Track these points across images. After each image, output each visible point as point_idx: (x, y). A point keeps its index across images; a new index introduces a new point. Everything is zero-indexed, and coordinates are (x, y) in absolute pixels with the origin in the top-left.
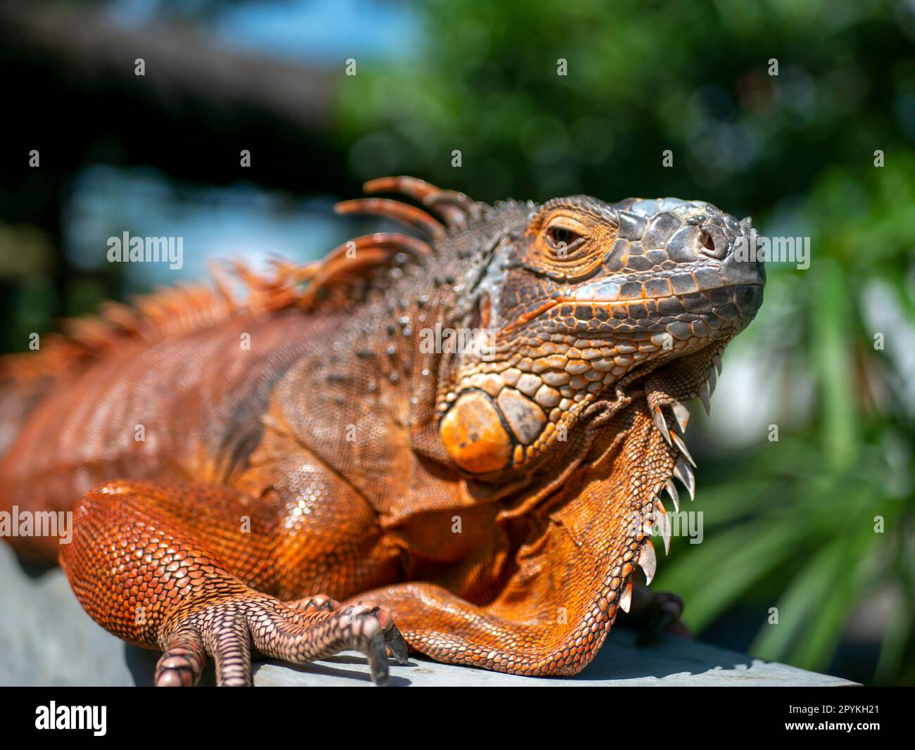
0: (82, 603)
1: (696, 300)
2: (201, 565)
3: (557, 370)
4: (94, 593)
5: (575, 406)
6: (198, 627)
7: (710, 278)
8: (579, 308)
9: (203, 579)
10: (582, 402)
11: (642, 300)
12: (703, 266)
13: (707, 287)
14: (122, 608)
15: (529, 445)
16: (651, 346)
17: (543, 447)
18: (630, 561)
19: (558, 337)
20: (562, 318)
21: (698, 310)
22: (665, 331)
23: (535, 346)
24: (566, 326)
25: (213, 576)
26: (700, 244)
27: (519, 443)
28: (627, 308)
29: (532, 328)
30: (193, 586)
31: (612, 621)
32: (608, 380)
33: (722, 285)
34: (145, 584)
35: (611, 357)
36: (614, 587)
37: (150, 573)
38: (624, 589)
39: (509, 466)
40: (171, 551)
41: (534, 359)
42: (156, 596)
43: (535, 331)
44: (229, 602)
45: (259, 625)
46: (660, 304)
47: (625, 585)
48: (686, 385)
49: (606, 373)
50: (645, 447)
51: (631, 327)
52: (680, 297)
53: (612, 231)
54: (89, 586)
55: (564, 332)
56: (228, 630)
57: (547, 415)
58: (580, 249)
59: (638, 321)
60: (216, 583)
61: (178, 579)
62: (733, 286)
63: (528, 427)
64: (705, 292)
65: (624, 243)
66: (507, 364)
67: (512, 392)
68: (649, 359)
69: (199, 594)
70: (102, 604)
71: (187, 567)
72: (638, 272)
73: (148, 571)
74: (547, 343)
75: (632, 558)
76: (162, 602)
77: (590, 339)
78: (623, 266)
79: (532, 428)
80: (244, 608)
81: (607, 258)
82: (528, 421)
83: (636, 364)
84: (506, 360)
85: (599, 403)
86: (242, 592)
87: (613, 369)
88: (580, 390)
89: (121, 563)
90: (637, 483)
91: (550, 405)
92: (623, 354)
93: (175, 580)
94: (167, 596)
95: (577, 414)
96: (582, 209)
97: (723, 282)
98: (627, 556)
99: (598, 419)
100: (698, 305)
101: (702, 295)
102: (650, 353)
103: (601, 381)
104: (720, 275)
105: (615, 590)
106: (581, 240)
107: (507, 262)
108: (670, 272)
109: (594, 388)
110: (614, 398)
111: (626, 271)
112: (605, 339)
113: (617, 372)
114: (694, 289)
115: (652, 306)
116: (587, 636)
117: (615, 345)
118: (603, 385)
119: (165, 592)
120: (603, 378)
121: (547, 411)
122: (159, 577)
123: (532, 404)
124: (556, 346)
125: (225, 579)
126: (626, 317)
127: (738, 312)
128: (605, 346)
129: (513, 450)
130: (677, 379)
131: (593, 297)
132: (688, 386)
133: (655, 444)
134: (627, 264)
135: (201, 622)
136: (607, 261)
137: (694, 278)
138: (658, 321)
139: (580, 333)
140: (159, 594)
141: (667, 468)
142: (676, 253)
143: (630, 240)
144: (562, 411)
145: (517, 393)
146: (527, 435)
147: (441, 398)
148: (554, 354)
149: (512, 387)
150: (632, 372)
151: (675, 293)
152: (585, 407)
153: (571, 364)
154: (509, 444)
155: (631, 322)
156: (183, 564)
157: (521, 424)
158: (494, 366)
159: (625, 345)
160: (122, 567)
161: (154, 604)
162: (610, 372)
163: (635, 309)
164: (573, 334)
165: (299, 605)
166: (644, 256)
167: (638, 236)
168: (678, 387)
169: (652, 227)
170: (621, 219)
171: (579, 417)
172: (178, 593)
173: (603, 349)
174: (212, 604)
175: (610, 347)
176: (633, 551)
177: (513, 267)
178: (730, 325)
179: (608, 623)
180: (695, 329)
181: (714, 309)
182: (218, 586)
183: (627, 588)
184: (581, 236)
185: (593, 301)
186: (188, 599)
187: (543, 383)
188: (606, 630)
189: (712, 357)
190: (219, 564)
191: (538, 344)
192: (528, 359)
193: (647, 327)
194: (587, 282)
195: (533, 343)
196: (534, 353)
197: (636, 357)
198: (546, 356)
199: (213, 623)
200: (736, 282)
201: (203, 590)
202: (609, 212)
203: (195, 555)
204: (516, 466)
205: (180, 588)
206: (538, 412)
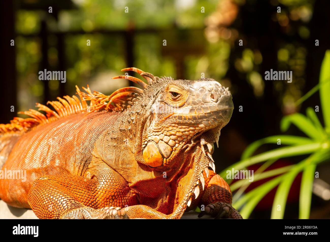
0: (36, 214)
1: (210, 114)
2: (70, 200)
3: (174, 135)
4: (39, 210)
5: (180, 146)
6: (69, 217)
7: (213, 108)
8: (179, 116)
9: (71, 204)
10: (182, 145)
11: (195, 114)
12: (211, 104)
13: (212, 111)
14: (48, 214)
15: (167, 158)
16: (199, 128)
17: (171, 159)
18: (191, 192)
19: (173, 125)
20: (174, 119)
21: (211, 117)
22: (202, 124)
23: (168, 128)
24: (175, 121)
25: (74, 203)
26: (211, 98)
27: (165, 158)
28: (191, 117)
29: (166, 122)
30: (68, 206)
31: (185, 209)
32: (189, 138)
33: (217, 110)
34: (54, 206)
35: (189, 131)
36: (186, 199)
37: (55, 203)
38: (189, 200)
39: (162, 165)
40: (61, 196)
41: (167, 131)
42: (57, 209)
43: (167, 123)
44: (78, 209)
45: (86, 215)
46: (200, 116)
47: (189, 199)
48: (212, 138)
49: (188, 135)
50: (200, 158)
51: (193, 122)
52: (205, 114)
53: (187, 93)
54: (38, 209)
55: (175, 123)
56: (77, 216)
57: (172, 149)
58: (179, 98)
59: (194, 121)
60: (74, 205)
61: (63, 204)
62: (220, 110)
63: (167, 153)
64: (212, 112)
65: (190, 96)
66: (160, 133)
67: (162, 141)
68: (200, 131)
69: (69, 208)
70: (42, 213)
71: (66, 200)
72: (194, 106)
73: (54, 202)
74: (171, 126)
75: (192, 191)
76: (59, 211)
77: (182, 126)
78: (190, 104)
79: (168, 153)
80: (82, 210)
81: (186, 101)
82: (167, 151)
83: (196, 133)
84: (160, 131)
85: (186, 145)
86: (83, 207)
87: (190, 134)
88: (181, 141)
89: (46, 200)
90: (196, 169)
91: (173, 146)
92: (192, 130)
93: (62, 204)
94: (60, 209)
95: (180, 149)
96: (179, 86)
97: (217, 109)
98: (191, 190)
99: (186, 150)
100: (210, 116)
101: (211, 113)
102: (200, 130)
103: (187, 138)
104: (216, 107)
105: (186, 200)
106: (179, 95)
107: (160, 100)
108: (203, 106)
109: (185, 140)
110: (191, 143)
111: (191, 105)
112: (187, 126)
113: (191, 135)
114: (209, 111)
115: (198, 116)
116: (177, 213)
117: (189, 127)
118: (188, 139)
119: (60, 208)
120: (187, 137)
121: (172, 147)
122: (58, 204)
123: (168, 145)
124: (173, 127)
125: (77, 203)
126: (191, 119)
127: (223, 117)
128: (186, 128)
129: (163, 160)
130: (210, 136)
131: (182, 113)
132: (213, 138)
133: (203, 157)
134: (191, 103)
135: (70, 215)
136: (186, 102)
137: (209, 108)
138: (200, 121)
139: (179, 124)
140: (58, 209)
141: (207, 164)
142: (204, 100)
143: (192, 96)
144: (176, 147)
145: (163, 142)
146: (167, 155)
147: (143, 143)
148: (173, 130)
149: (162, 140)
150: (196, 135)
151: (204, 112)
152: (183, 146)
153: (178, 133)
154: (162, 158)
155: (193, 121)
156: (65, 199)
157: (165, 152)
158: (157, 133)
159: (192, 127)
160: (47, 202)
161: (57, 212)
162: (189, 135)
163: (193, 117)
164: (178, 124)
165: (100, 210)
166: (196, 101)
167: (194, 95)
168: (210, 138)
169: (198, 92)
170: (189, 89)
171: (181, 149)
172: (64, 208)
173: (186, 129)
174: (73, 210)
175: (188, 128)
176: (192, 189)
177: (162, 102)
178: (221, 121)
179: (184, 209)
180: (210, 123)
181: (215, 117)
182: (75, 205)
183: (190, 200)
184: (179, 94)
185: (182, 114)
186: (66, 210)
187: (170, 139)
188: (183, 212)
189: (218, 130)
190: (76, 199)
191: (168, 127)
192: (166, 131)
193: (197, 122)
194: (181, 108)
195: (167, 126)
196: (167, 130)
197: (195, 131)
198: (171, 131)
199: (73, 215)
200: (221, 109)
201: (71, 207)
202: (186, 87)
203: (68, 197)
204: (164, 165)
205: (64, 207)
206: (170, 148)
